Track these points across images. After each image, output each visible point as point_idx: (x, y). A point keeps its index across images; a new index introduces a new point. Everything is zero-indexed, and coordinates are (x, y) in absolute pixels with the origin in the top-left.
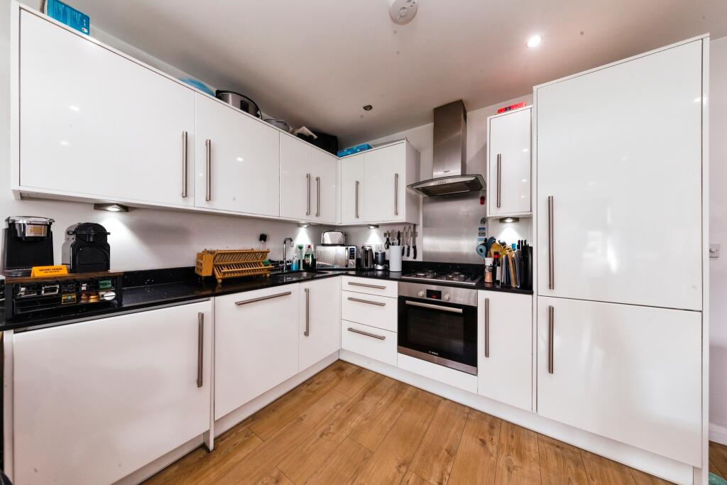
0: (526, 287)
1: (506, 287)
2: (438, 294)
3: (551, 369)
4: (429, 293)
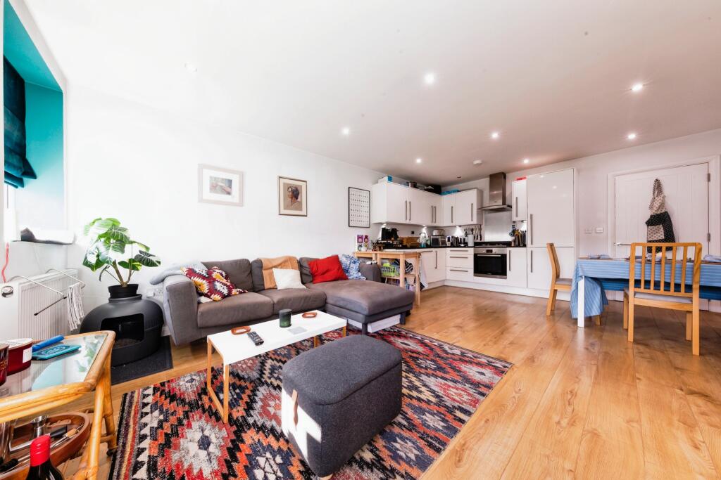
0: (524, 245)
1: (517, 246)
2: (491, 251)
3: (532, 271)
4: (488, 251)
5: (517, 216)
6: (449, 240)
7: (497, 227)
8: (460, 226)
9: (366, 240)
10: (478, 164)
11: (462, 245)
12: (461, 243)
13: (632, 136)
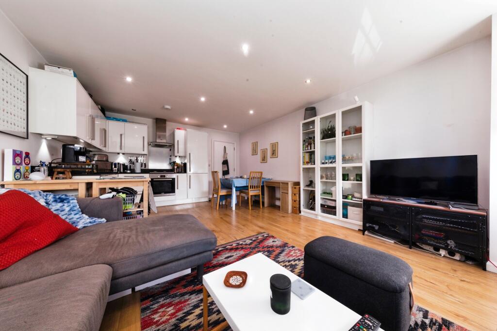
0: (185, 172)
1: (181, 172)
2: (164, 176)
3: (190, 188)
4: (161, 176)
5: (178, 153)
6: (115, 167)
7: (159, 158)
8: (123, 154)
9: (27, 161)
10: (167, 109)
11: (129, 172)
12: (127, 170)
13: (225, 126)
